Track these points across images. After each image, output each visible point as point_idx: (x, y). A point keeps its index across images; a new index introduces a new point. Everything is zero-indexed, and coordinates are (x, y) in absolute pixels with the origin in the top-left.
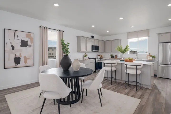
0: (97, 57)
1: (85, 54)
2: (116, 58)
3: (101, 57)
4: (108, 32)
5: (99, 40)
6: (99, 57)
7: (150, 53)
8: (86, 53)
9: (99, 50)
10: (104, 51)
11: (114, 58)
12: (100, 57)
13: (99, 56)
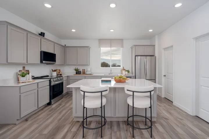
0: (52, 74)
1: (21, 69)
2: (84, 73)
3: (59, 73)
4: (74, 31)
5: (55, 43)
6: (55, 74)
7: (123, 67)
8: (24, 67)
9: (55, 61)
10: (64, 64)
11: (80, 74)
12: (57, 73)
13: (55, 71)
